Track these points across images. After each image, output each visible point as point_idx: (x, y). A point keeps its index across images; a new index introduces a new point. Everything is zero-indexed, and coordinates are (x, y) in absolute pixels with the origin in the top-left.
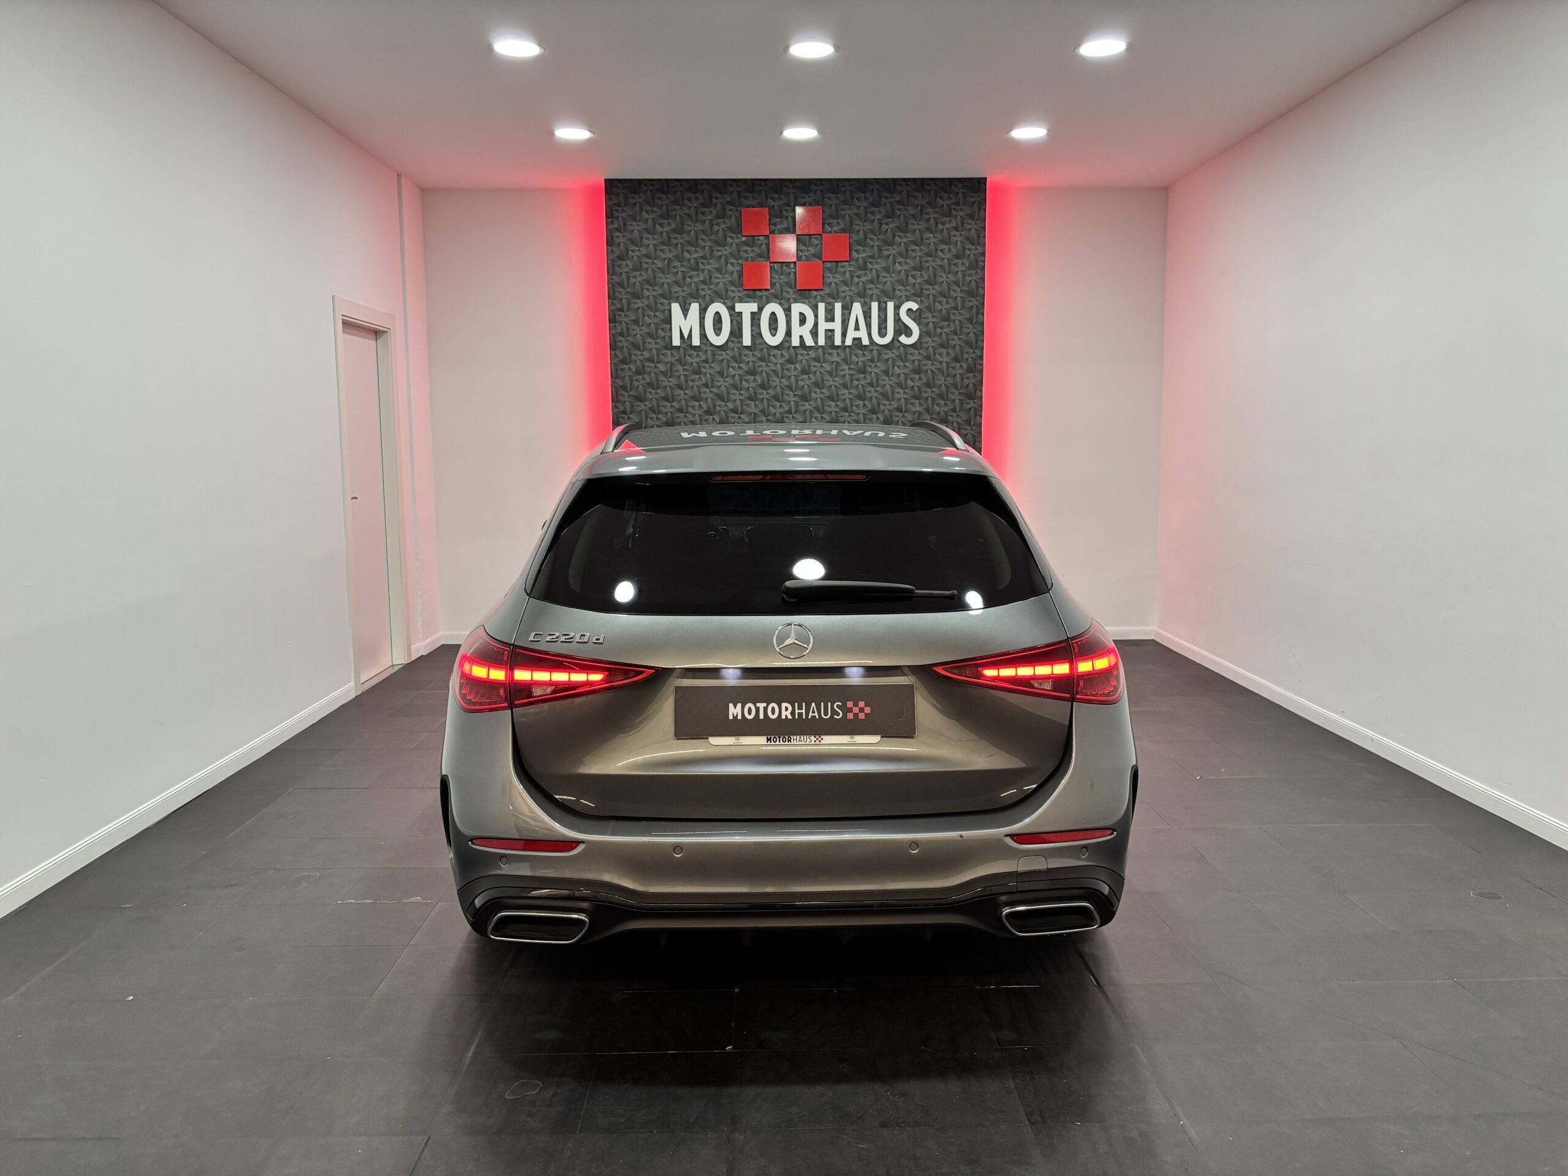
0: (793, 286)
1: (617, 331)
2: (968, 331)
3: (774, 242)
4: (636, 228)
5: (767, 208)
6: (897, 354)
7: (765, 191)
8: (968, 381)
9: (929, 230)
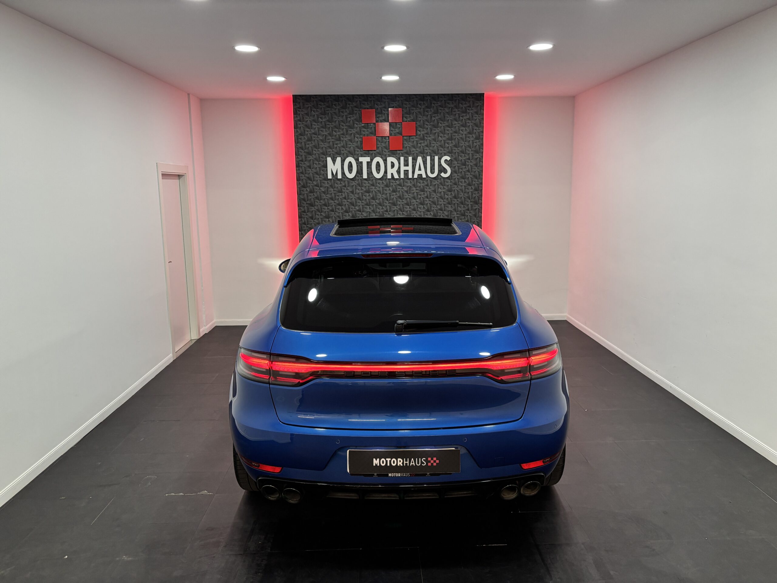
0: (388, 149)
1: (300, 171)
2: (475, 170)
3: (378, 126)
4: (308, 119)
5: (374, 109)
6: (440, 182)
7: (373, 100)
8: (475, 195)
9: (456, 120)
